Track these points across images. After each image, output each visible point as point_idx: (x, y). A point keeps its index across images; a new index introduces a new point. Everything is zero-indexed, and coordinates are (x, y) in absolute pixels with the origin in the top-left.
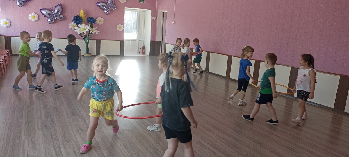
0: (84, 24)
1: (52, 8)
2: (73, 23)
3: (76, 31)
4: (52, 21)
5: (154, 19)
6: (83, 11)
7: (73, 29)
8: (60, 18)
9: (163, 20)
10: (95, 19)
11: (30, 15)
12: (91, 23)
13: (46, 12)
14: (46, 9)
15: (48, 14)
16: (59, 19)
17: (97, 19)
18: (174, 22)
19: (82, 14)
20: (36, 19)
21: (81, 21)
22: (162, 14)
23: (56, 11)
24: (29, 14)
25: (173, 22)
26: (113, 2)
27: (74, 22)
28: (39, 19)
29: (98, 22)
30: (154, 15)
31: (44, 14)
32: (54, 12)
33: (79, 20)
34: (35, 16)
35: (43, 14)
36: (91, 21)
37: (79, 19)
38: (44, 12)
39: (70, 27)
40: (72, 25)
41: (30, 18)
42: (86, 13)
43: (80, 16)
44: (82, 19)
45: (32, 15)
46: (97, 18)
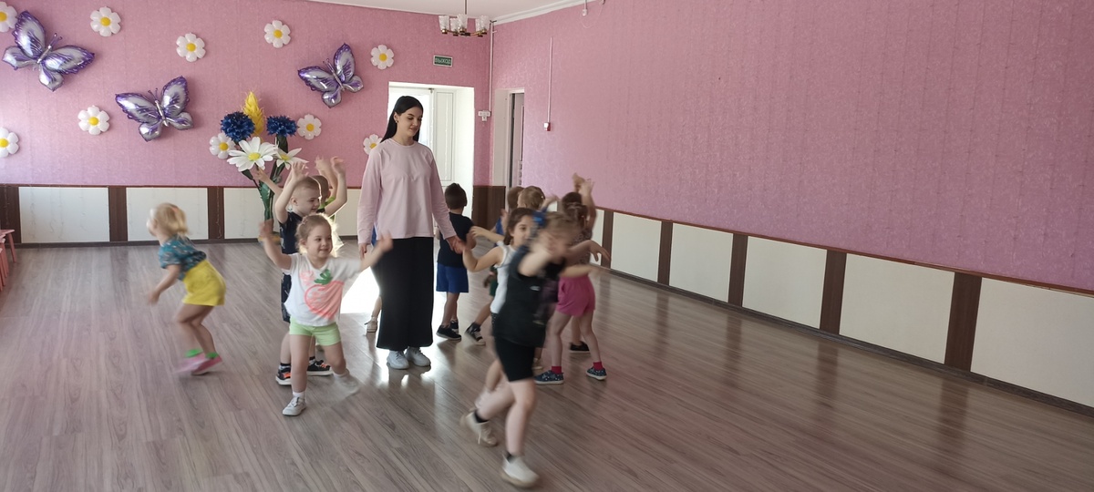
0: (256, 140)
1: (153, 91)
2: (222, 136)
3: (231, 161)
4: (153, 131)
5: (484, 115)
6: (256, 98)
7: (221, 154)
8: (182, 122)
9: (513, 119)
10: (293, 122)
11: (82, 115)
12: (280, 136)
13: (136, 105)
14: (134, 95)
15: (142, 109)
16: (177, 125)
17: (301, 122)
18: (549, 124)
19: (250, 107)
20: (102, 126)
21: (250, 131)
22: (509, 99)
23: (167, 100)
24: (80, 110)
25: (546, 125)
26: (352, 66)
27: (226, 133)
28: (110, 129)
29: (302, 131)
30: (482, 102)
31: (127, 112)
32: (160, 104)
33: (239, 127)
34: (98, 117)
35: (125, 110)
36: (281, 129)
37: (242, 123)
38: (129, 105)
39: (213, 150)
40: (218, 142)
41: (83, 125)
42: (264, 103)
43: (246, 112)
44: (250, 123)
45: (88, 115)
46: (301, 120)
